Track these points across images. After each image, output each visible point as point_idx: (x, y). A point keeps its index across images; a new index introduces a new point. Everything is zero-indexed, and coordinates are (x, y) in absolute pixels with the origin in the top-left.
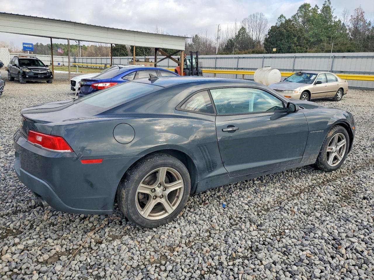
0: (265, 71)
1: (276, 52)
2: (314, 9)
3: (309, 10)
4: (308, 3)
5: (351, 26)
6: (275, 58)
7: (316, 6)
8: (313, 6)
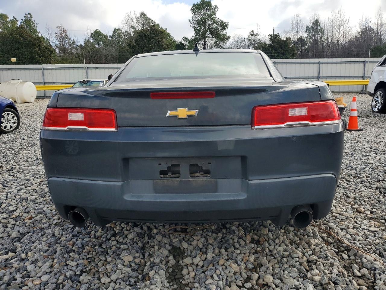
0: (15, 84)
1: (15, 63)
2: (12, 21)
3: (7, 21)
4: (4, 13)
5: (57, 43)
6: (16, 69)
7: (14, 18)
8: (11, 18)
